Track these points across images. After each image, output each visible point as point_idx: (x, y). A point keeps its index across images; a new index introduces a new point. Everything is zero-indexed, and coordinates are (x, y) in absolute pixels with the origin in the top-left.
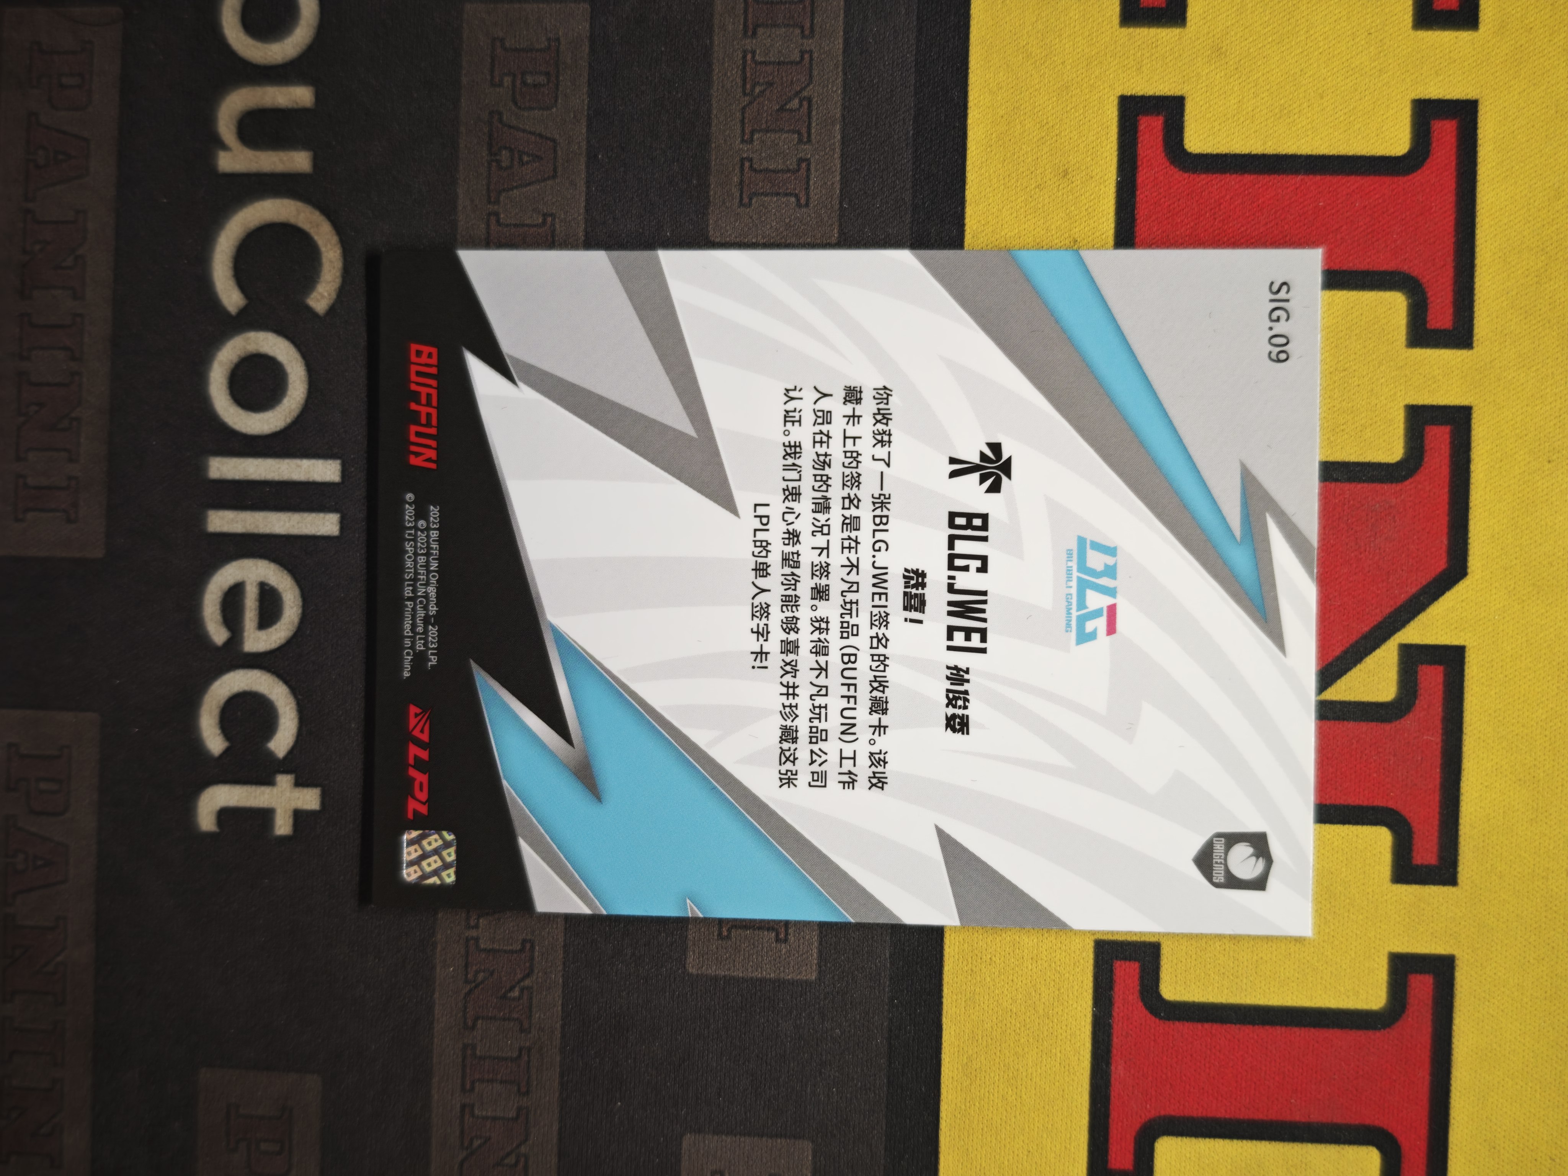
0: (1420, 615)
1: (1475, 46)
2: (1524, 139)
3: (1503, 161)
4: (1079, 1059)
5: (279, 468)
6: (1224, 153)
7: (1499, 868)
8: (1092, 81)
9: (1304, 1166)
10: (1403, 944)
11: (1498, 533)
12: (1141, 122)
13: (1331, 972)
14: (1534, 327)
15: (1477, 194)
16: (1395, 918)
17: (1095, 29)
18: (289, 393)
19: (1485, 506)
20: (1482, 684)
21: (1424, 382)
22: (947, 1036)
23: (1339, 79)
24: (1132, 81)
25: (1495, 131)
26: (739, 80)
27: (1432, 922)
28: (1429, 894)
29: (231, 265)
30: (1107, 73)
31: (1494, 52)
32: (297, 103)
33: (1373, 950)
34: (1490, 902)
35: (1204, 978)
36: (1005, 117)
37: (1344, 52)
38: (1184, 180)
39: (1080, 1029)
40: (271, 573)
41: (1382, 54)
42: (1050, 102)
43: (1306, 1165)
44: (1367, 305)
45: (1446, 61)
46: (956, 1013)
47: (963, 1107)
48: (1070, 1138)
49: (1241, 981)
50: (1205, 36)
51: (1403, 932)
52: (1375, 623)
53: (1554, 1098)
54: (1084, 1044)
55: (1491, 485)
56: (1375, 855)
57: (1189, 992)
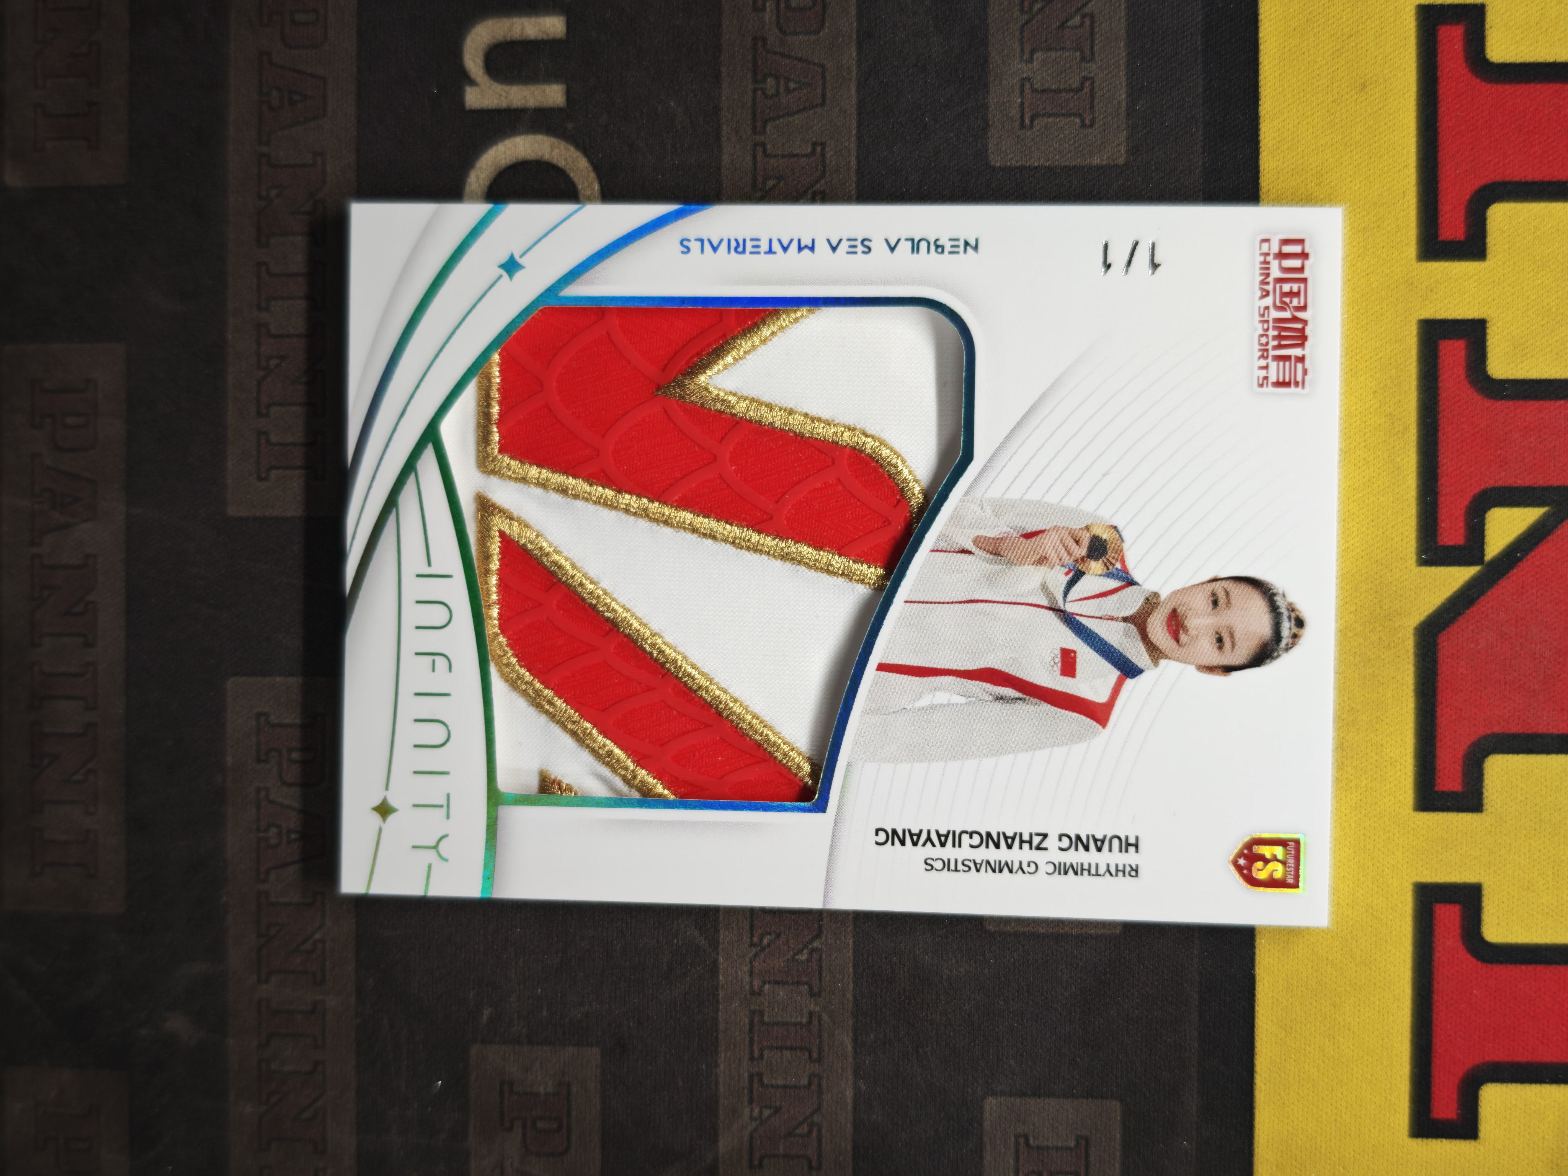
4: (1398, 1006)
6: (1528, 61)
12: (1441, 32)
32: (547, 35)
35: (1527, 918)
36: (1299, 29)
38: (1487, 90)
39: (1399, 976)
47: (1278, 1060)
54: (1403, 991)
57: (1512, 933)
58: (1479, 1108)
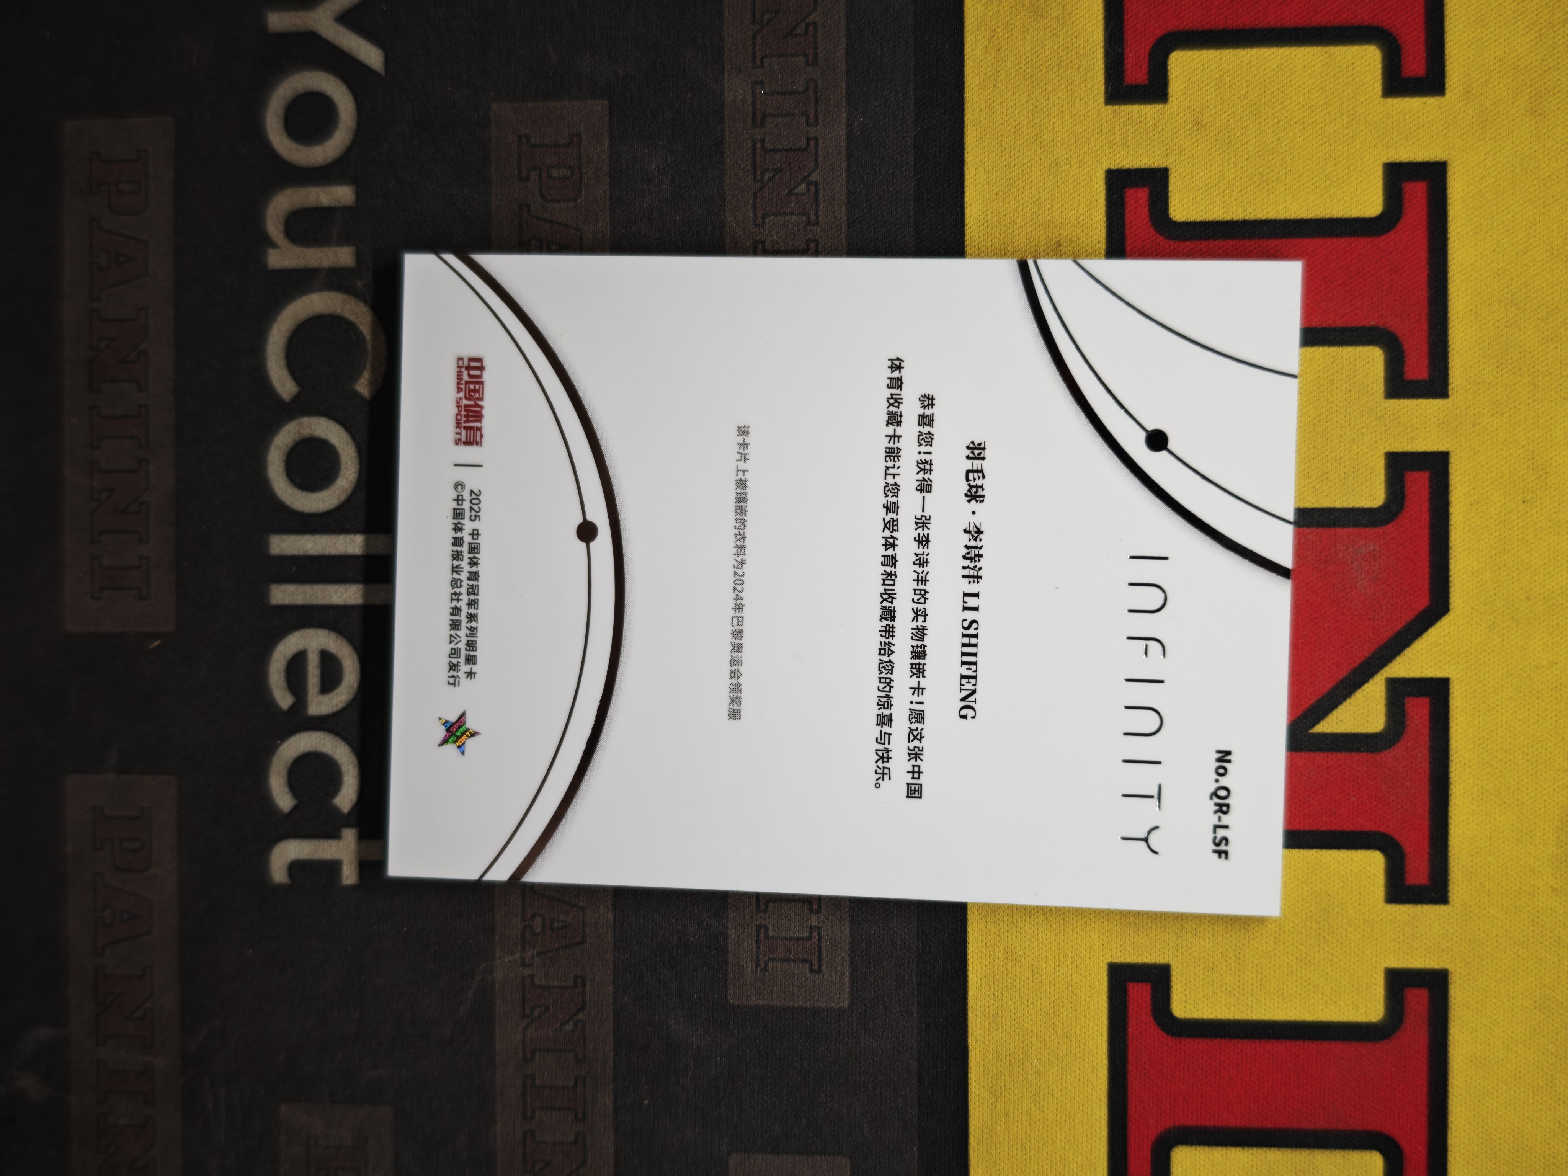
0: (1406, 650)
1: (1443, 110)
2: (1491, 197)
3: (1472, 219)
4: (1097, 1075)
5: (335, 543)
6: (1207, 220)
7: (1488, 886)
8: (1081, 156)
9: (1311, 1170)
10: (1398, 960)
11: (1477, 571)
12: (1128, 194)
13: (1331, 988)
14: (1505, 376)
15: (1448, 251)
16: (1390, 937)
17: (1082, 108)
18: (342, 473)
19: (1464, 545)
20: (1466, 713)
21: (1403, 431)
22: (973, 1056)
23: (1314, 146)
24: (1118, 155)
25: (1463, 191)
26: (749, 167)
27: (1426, 939)
28: (1422, 912)
29: (283, 355)
30: (1094, 148)
31: (1461, 115)
32: (339, 202)
33: (1370, 967)
34: (1479, 918)
35: (1212, 997)
36: (1000, 193)
37: (1318, 121)
38: (1171, 246)
39: (1097, 1047)
40: (331, 641)
41: (1354, 121)
42: (1042, 177)
43: (1313, 1169)
44: (1346, 360)
45: (1415, 126)
46: (980, 1034)
47: (990, 1123)
48: (1091, 1149)
49: (1247, 998)
50: (1186, 111)
51: (1399, 948)
52: (1363, 658)
53: (1546, 1101)
54: (1101, 1061)
55: (1469, 525)
56: (1369, 877)
57: (1198, 1010)
58: (1171, 1167)
